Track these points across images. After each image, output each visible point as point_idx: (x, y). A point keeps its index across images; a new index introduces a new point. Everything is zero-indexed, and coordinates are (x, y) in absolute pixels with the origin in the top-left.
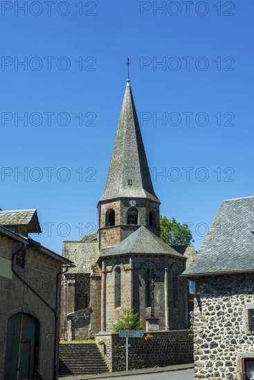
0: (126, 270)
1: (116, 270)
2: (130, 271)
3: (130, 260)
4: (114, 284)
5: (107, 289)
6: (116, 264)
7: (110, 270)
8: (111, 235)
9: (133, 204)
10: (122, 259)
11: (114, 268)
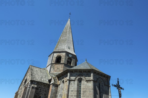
0: (87, 81)
1: (78, 80)
2: (92, 82)
3: (92, 74)
4: (76, 90)
5: (70, 92)
6: (78, 76)
7: (73, 79)
8: (58, 67)
9: (70, 56)
10: (84, 73)
11: (77, 78)
